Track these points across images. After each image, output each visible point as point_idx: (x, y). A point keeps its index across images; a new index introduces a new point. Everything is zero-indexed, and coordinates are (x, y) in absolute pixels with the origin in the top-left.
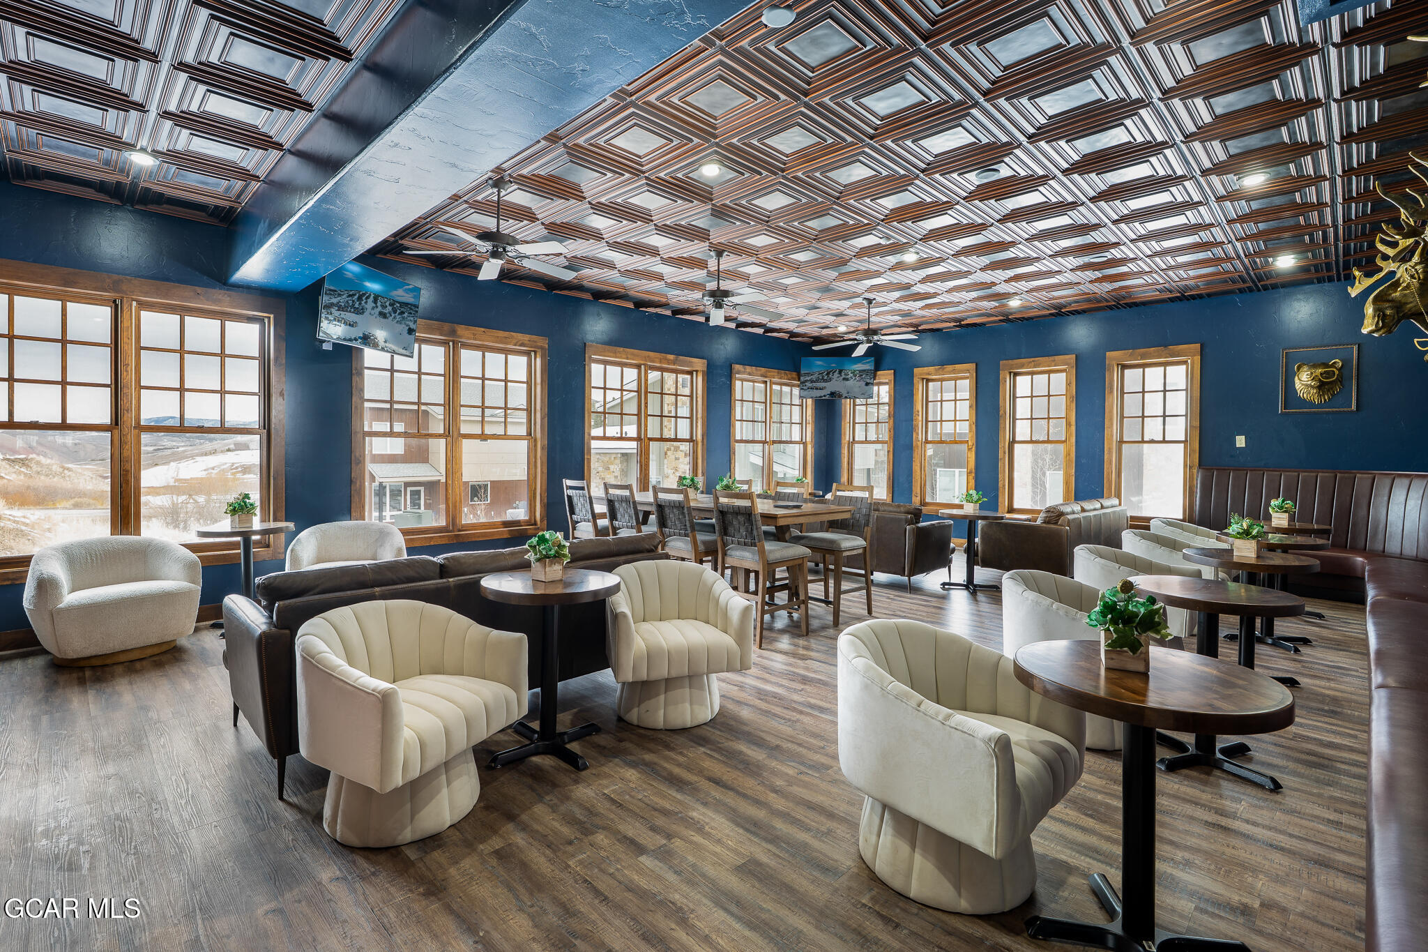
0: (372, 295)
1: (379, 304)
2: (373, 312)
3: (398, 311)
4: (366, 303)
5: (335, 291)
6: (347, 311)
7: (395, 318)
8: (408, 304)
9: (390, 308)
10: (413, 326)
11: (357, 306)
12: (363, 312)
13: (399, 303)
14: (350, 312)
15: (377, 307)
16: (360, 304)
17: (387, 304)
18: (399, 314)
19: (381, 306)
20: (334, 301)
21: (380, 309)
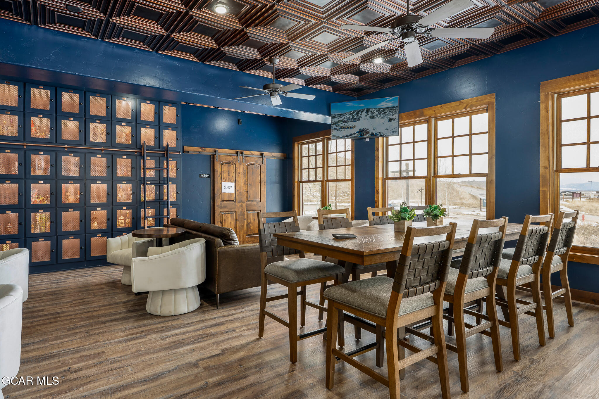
0: (365, 110)
1: (370, 112)
2: (366, 118)
3: (382, 113)
4: (361, 114)
5: (342, 114)
6: (349, 122)
7: (380, 116)
8: (389, 107)
9: (377, 113)
10: (391, 117)
11: (355, 117)
12: (359, 120)
13: (382, 109)
14: (351, 121)
15: (368, 114)
16: (357, 116)
17: (375, 111)
18: (383, 114)
19: (371, 113)
20: (341, 119)
21: (370, 115)
